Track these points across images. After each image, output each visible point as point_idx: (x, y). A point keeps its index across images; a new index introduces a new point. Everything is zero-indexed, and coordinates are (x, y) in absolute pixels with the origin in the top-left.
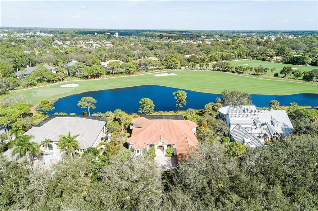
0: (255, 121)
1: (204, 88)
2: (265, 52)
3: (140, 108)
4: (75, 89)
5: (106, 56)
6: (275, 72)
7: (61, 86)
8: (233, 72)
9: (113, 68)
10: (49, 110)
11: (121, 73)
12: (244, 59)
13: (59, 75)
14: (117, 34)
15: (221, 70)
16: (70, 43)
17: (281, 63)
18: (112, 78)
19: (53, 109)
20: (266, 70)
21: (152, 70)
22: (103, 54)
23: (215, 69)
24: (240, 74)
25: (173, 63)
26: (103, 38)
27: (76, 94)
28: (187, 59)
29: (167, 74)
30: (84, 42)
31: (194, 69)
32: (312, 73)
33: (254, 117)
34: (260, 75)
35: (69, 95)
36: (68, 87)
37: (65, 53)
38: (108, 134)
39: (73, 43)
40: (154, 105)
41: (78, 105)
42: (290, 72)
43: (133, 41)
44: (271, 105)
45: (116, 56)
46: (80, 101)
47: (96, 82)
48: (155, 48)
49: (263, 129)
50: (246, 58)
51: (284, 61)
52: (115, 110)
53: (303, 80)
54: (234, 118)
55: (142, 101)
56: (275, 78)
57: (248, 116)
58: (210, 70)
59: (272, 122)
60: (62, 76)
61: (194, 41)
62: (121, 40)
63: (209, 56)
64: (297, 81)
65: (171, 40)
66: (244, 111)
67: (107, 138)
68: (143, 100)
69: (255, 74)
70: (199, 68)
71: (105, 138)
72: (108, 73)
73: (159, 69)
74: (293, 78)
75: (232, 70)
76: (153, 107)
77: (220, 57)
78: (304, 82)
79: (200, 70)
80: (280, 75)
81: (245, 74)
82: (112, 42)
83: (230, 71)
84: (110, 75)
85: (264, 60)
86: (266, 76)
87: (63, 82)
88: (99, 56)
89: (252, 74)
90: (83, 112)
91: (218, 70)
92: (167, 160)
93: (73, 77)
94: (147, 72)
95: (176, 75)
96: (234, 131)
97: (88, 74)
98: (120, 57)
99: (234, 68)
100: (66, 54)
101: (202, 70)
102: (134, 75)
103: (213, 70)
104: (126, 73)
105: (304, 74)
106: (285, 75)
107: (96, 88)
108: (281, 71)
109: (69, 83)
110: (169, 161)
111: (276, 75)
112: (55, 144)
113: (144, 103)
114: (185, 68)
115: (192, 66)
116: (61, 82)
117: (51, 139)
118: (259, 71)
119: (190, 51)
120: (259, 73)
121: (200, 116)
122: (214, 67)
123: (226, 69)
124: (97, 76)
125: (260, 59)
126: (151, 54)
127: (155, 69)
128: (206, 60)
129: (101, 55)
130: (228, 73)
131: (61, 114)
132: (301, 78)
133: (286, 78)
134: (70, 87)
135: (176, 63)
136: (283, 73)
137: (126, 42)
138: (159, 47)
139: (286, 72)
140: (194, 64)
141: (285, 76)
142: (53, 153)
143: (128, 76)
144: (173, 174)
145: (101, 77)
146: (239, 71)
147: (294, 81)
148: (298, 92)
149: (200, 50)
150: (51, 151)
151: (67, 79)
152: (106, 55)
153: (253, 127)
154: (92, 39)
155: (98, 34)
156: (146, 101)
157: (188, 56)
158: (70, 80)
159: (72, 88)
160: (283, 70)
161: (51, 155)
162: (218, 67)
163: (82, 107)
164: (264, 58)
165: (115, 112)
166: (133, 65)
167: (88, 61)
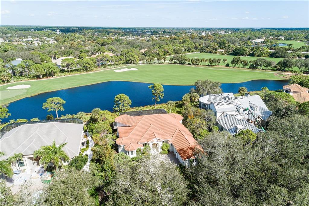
0: (237, 107)
1: (169, 80)
2: (209, 45)
3: (115, 106)
4: (27, 91)
5: (55, 53)
6: (226, 62)
7: (7, 88)
8: (189, 64)
9: (68, 66)
10: (4, 118)
11: (77, 70)
12: (193, 52)
13: (2, 76)
14: (57, 31)
15: (178, 62)
16: (3, 40)
17: (225, 55)
18: (68, 76)
19: (9, 116)
20: (218, 61)
21: (110, 65)
22: (52, 50)
23: (172, 62)
24: (197, 66)
25: (131, 58)
26: (43, 35)
27: (30, 96)
28: (142, 53)
29: (127, 69)
30: (20, 39)
31: (152, 63)
32: (257, 62)
33: (235, 103)
34: (213, 65)
35: (21, 98)
36: (18, 89)
37: (3, 50)
38: (88, 137)
39: (7, 40)
40: (131, 101)
41: (44, 107)
42: (240, 62)
43: (79, 38)
44: (241, 91)
45: (68, 53)
46: (44, 104)
47: (50, 81)
48: (106, 44)
49: (245, 114)
50: (195, 52)
51: (227, 53)
52: (93, 110)
53: (250, 68)
54: (219, 106)
55: (118, 98)
56: (227, 67)
57: (230, 103)
58: (168, 63)
59: (251, 107)
60: (7, 77)
61: (141, 37)
62: (64, 37)
63: (163, 50)
64: (245, 70)
65: (119, 36)
66: (225, 99)
67: (88, 142)
68: (118, 96)
69: (210, 65)
70: (157, 62)
71: (86, 143)
72: (62, 71)
73: (116, 64)
74: (242, 67)
75: (189, 62)
76: (130, 104)
77: (172, 51)
78: (251, 70)
79: (158, 63)
80: (231, 65)
81: (201, 66)
82: (54, 38)
83: (187, 63)
84: (65, 73)
85: (210, 52)
86: (219, 66)
87: (8, 84)
88: (48, 53)
89: (207, 65)
90: (49, 116)
91: (175, 63)
92: (165, 158)
93: (21, 77)
94: (105, 68)
95: (136, 69)
96: (221, 120)
97: (39, 72)
98: (72, 53)
99: (191, 61)
100: (5, 52)
101: (160, 63)
102: (92, 72)
103: (170, 63)
104: (84, 70)
105: (250, 63)
106: (235, 64)
107: (53, 88)
108: (232, 61)
109: (17, 85)
110: (167, 159)
111: (228, 65)
112: (27, 158)
113: (120, 100)
114: (144, 62)
115: (150, 60)
116: (6, 84)
117: (22, 153)
118: (213, 62)
119: (142, 46)
120: (213, 64)
121: (178, 108)
122: (172, 60)
123: (183, 62)
124: (51, 75)
125: (207, 52)
126: (105, 50)
127: (113, 65)
128: (161, 54)
129: (50, 52)
130: (185, 65)
131: (19, 121)
132: (248, 67)
133: (236, 67)
134: (21, 89)
135: (135, 58)
136: (233, 63)
137: (70, 38)
138: (110, 42)
139: (236, 62)
140: (152, 58)
141: (235, 66)
142: (25, 169)
143: (85, 73)
144: (191, 173)
145: (55, 76)
146: (195, 63)
147: (243, 70)
148: (251, 79)
149: (151, 45)
150: (22, 168)
151: (13, 80)
152: (56, 51)
153: (237, 114)
154: (30, 36)
155: (35, 30)
156: (122, 97)
157: (143, 51)
158: (18, 81)
159: (22, 89)
160: (233, 60)
161: (23, 173)
162: (175, 61)
163: (50, 110)
164: (210, 51)
165: (94, 112)
166: (90, 60)
167: (36, 59)
